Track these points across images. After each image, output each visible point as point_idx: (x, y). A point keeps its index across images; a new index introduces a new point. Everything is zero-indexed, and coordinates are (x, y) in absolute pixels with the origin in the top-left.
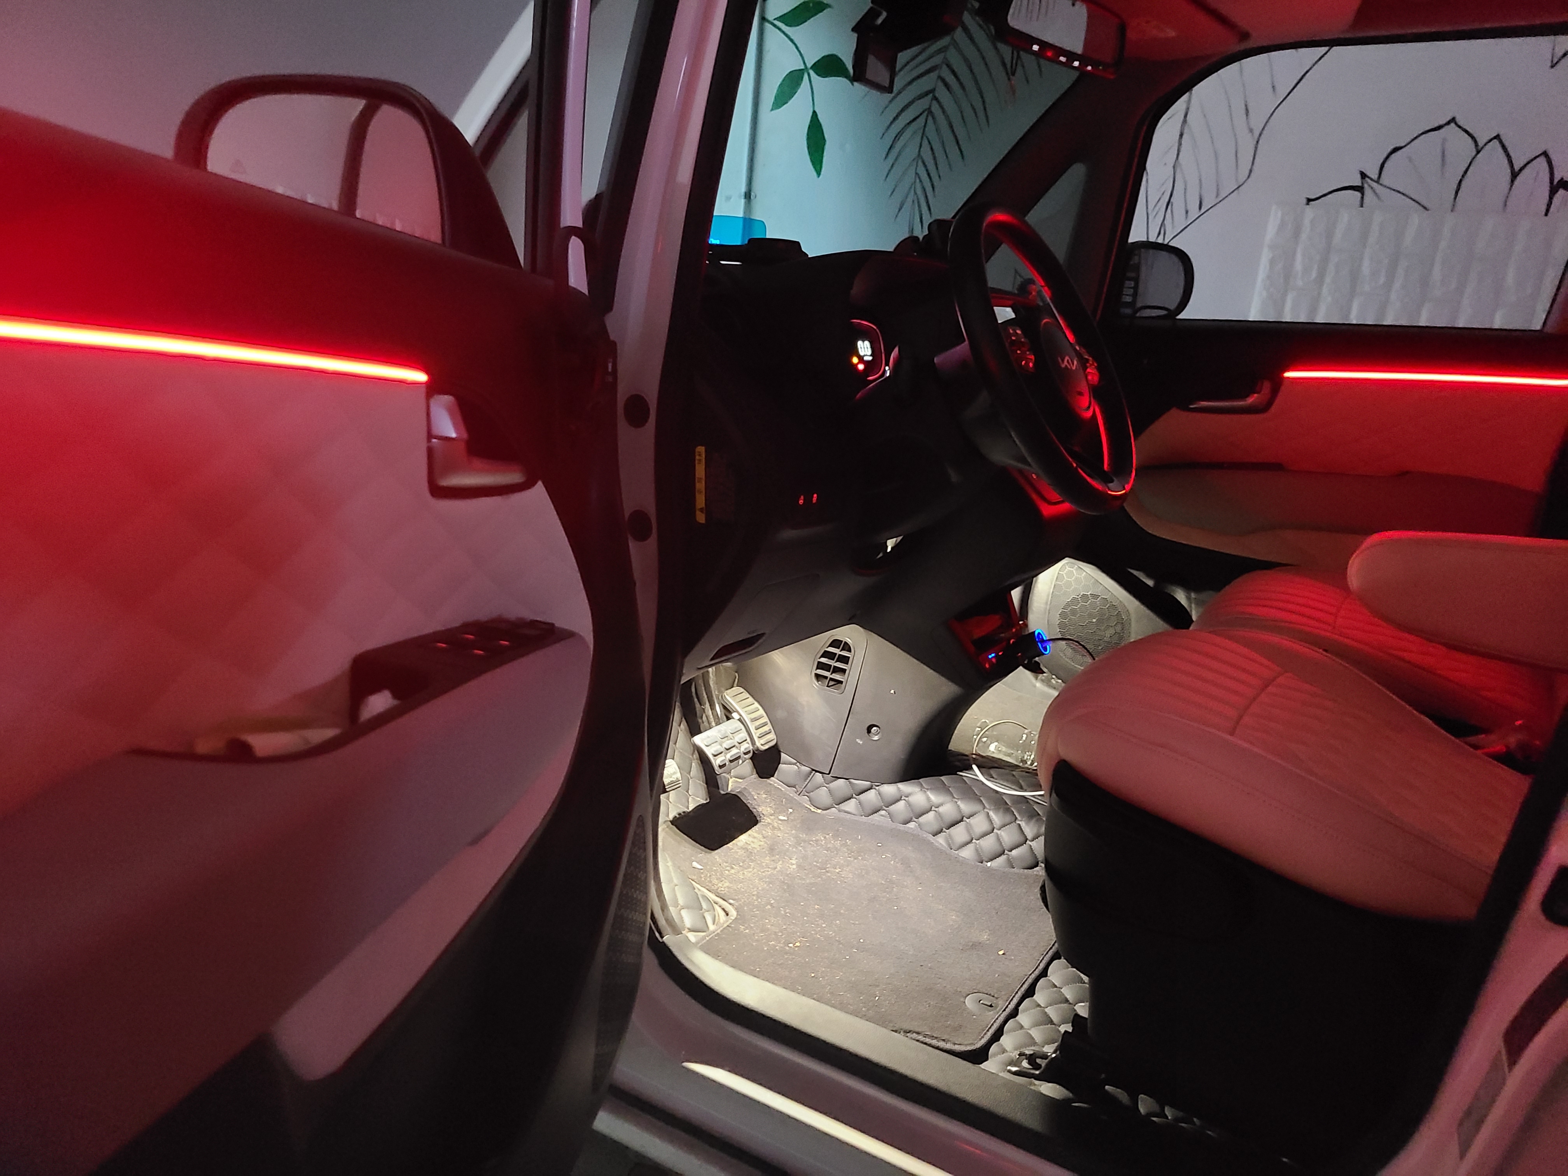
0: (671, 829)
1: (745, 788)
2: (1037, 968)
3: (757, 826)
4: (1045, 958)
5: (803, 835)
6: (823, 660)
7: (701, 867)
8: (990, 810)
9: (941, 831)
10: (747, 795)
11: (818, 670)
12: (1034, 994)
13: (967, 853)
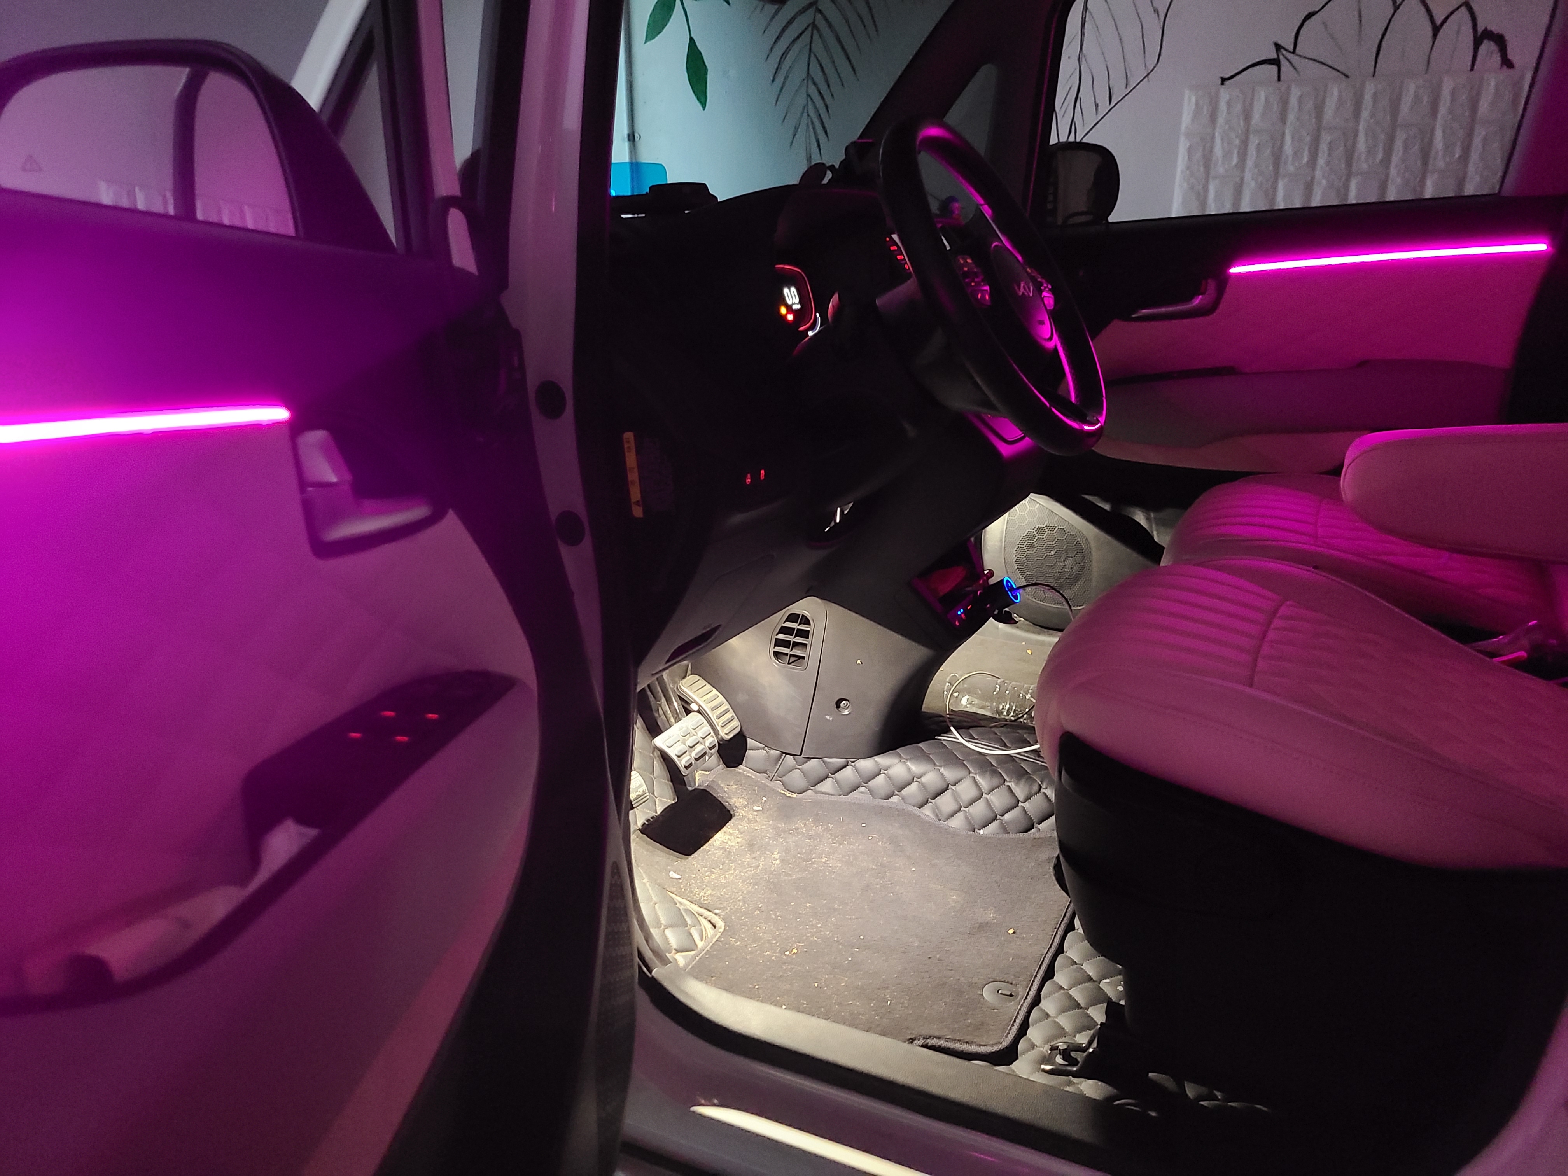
0: (641, 839)
1: (713, 781)
2: (1052, 944)
3: (732, 820)
4: (1058, 933)
5: (780, 824)
6: (781, 636)
7: (680, 877)
8: (976, 774)
9: (927, 802)
10: (716, 788)
11: (776, 648)
12: (1054, 975)
13: (957, 822)
